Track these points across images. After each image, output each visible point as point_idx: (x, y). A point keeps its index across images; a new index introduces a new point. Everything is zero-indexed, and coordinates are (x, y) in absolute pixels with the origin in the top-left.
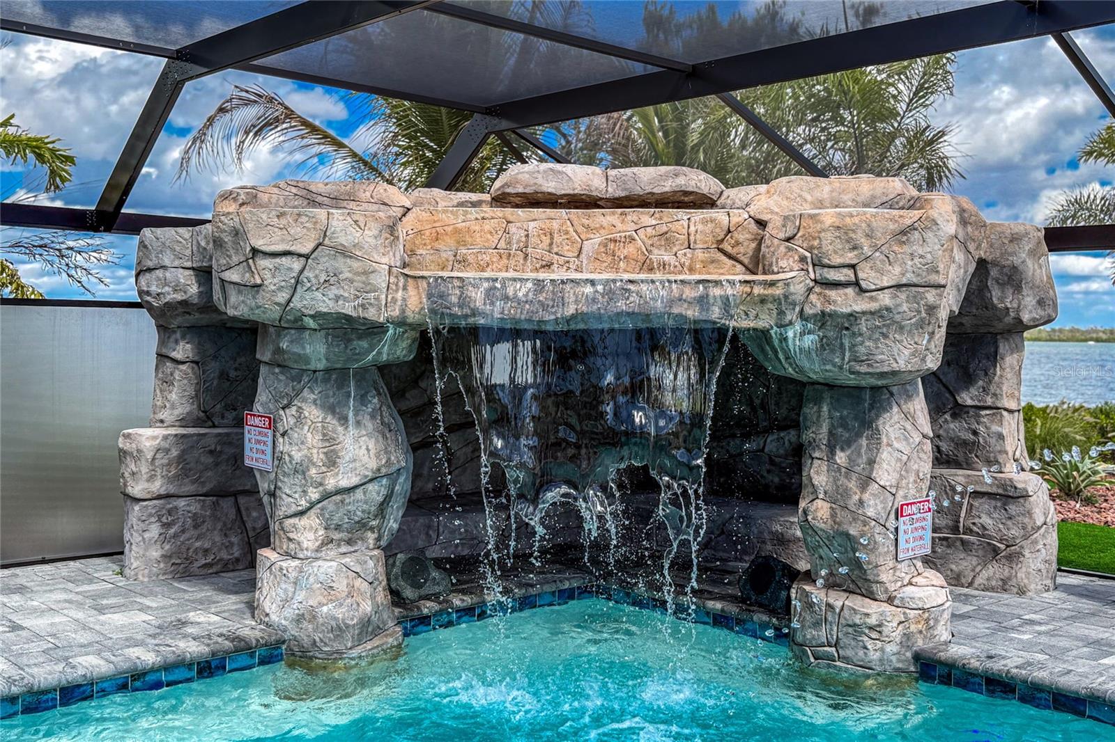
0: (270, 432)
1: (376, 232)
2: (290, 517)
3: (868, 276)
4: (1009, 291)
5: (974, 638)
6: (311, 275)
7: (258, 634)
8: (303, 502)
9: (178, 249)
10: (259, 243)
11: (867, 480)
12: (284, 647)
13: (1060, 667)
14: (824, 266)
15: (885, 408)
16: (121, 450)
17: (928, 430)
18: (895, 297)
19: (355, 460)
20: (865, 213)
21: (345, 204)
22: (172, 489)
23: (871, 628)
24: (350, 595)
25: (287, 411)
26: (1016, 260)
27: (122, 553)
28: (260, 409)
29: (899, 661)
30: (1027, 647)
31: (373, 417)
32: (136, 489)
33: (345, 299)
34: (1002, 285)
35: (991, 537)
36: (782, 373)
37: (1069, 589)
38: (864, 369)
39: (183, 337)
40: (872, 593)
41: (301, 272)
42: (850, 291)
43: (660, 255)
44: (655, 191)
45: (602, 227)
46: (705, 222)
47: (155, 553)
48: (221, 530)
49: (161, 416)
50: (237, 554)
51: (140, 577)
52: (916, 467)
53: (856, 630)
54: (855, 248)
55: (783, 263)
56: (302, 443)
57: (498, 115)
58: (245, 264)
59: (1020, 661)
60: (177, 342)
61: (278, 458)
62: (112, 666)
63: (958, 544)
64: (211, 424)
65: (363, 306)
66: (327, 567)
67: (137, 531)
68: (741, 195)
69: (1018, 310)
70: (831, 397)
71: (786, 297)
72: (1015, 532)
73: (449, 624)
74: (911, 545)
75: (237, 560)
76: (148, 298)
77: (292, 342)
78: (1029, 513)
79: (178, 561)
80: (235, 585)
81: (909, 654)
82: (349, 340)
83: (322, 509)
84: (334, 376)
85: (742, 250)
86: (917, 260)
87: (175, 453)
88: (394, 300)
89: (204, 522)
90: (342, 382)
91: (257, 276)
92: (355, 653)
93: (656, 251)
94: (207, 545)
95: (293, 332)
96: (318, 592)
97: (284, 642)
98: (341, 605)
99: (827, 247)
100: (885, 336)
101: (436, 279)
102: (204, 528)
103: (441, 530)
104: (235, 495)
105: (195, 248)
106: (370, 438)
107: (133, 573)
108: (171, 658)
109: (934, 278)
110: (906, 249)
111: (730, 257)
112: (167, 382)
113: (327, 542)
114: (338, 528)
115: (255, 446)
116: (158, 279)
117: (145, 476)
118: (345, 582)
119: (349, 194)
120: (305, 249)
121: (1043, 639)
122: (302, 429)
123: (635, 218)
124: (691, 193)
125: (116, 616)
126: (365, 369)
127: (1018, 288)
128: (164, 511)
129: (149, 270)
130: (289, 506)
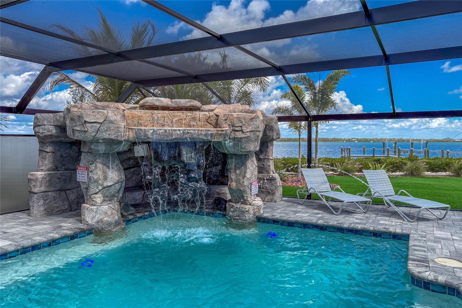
0: (87, 171)
1: (120, 117)
2: (93, 194)
3: (244, 129)
4: (271, 132)
5: (268, 212)
6: (102, 128)
7: (86, 227)
8: (97, 190)
9: (49, 120)
10: (87, 120)
11: (244, 177)
12: (93, 230)
13: (288, 217)
14: (234, 126)
15: (248, 160)
16: (29, 179)
17: (256, 164)
18: (250, 134)
19: (112, 178)
20: (243, 114)
21: (106, 108)
22: (47, 190)
23: (246, 211)
24: (112, 215)
25: (92, 165)
26: (272, 124)
27: (29, 209)
28: (83, 165)
29: (253, 219)
30: (280, 213)
31: (117, 166)
32: (36, 190)
33: (112, 135)
34: (269, 130)
35: (268, 189)
36: (224, 152)
37: (285, 201)
38: (243, 150)
39: (49, 145)
40: (246, 203)
41: (100, 127)
42: (240, 132)
43: (193, 123)
44: (185, 105)
45: (177, 116)
46: (203, 115)
47: (42, 209)
48: (62, 201)
49: (42, 168)
50: (66, 208)
51: (37, 216)
52: (254, 173)
53: (243, 212)
54: (241, 122)
55: (224, 126)
56: (97, 174)
57: (139, 83)
58: (82, 125)
59: (280, 216)
60: (47, 146)
61: (89, 179)
62: (46, 239)
63: (261, 191)
64: (57, 170)
65: (117, 136)
66: (105, 207)
67: (36, 202)
68: (207, 107)
69: (273, 136)
70: (235, 157)
71: (226, 134)
72: (273, 188)
73: (136, 221)
74: (254, 191)
75: (67, 209)
76: (39, 134)
77: (95, 146)
78: (276, 183)
79: (49, 210)
80: (69, 216)
81: (255, 217)
82: (112, 145)
83: (102, 192)
84: (105, 156)
85: (212, 122)
86: (255, 125)
87: (48, 179)
88: (126, 135)
89: (57, 198)
90: (108, 157)
91: (86, 129)
92: (114, 230)
93: (191, 122)
94: (58, 205)
95: (95, 143)
96: (103, 214)
97: (93, 229)
98: (109, 217)
99: (235, 122)
100: (248, 143)
101: (138, 129)
102: (57, 200)
103: (126, 197)
104: (65, 190)
105: (55, 119)
106: (116, 172)
107: (34, 215)
108: (63, 235)
109: (258, 129)
110: (253, 123)
111: (210, 124)
112: (44, 158)
113: (104, 201)
114: (107, 197)
115: (81, 175)
116: (43, 128)
117: (39, 186)
118: (110, 211)
119: (107, 106)
120: (101, 121)
121: (283, 211)
122: (97, 170)
123: (186, 114)
124: (194, 106)
125: (37, 227)
126: (114, 153)
127: (273, 131)
128: (45, 196)
129: (39, 126)
130: (93, 191)
